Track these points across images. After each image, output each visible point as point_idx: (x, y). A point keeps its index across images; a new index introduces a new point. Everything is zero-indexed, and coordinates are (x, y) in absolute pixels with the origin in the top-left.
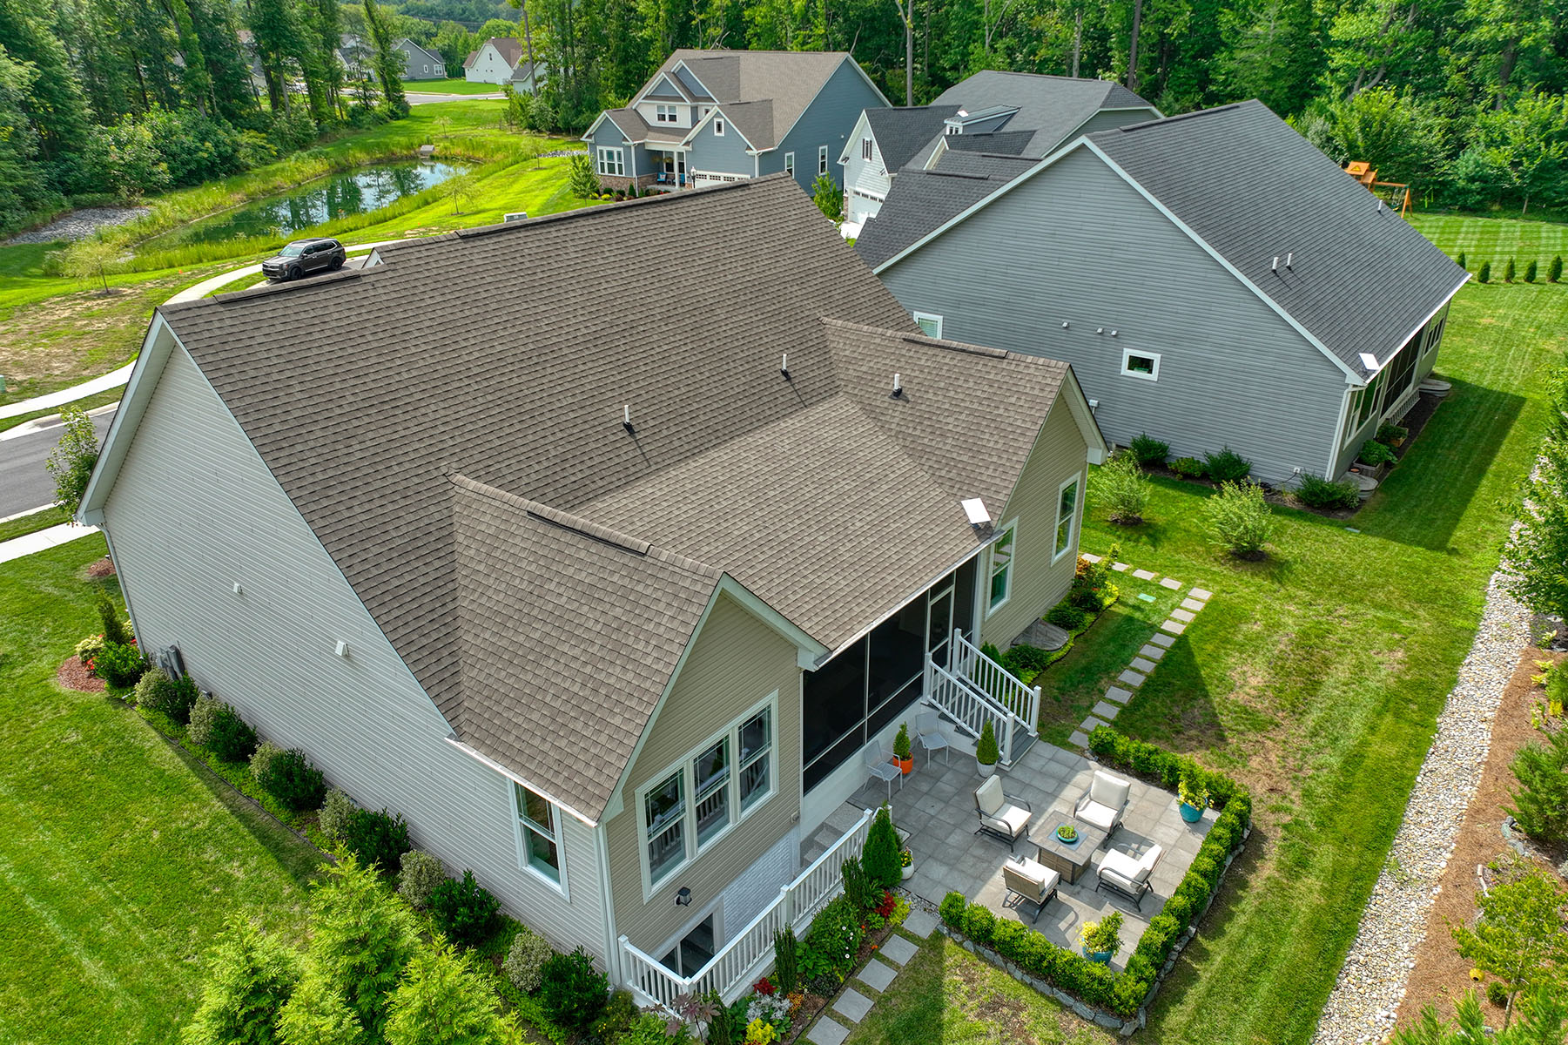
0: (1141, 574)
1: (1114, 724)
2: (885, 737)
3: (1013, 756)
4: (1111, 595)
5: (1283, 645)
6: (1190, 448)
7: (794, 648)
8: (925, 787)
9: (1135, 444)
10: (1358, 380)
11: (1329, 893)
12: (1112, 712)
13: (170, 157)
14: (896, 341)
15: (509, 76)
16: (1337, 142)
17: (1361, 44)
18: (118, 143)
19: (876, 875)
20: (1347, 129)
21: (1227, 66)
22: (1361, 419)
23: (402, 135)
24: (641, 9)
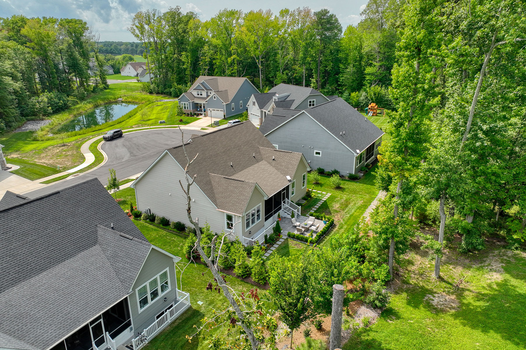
0: (319, 192)
1: (314, 212)
2: (276, 215)
3: (297, 217)
4: (313, 195)
5: (343, 201)
6: (328, 169)
7: (264, 195)
8: (283, 222)
9: (318, 169)
10: (356, 155)
13: (52, 105)
14: (272, 150)
15: (136, 74)
16: (369, 98)
17: (372, 74)
18: (38, 102)
19: (277, 230)
20: (371, 95)
21: (342, 78)
22: (360, 163)
23: (111, 95)
24: (183, 60)
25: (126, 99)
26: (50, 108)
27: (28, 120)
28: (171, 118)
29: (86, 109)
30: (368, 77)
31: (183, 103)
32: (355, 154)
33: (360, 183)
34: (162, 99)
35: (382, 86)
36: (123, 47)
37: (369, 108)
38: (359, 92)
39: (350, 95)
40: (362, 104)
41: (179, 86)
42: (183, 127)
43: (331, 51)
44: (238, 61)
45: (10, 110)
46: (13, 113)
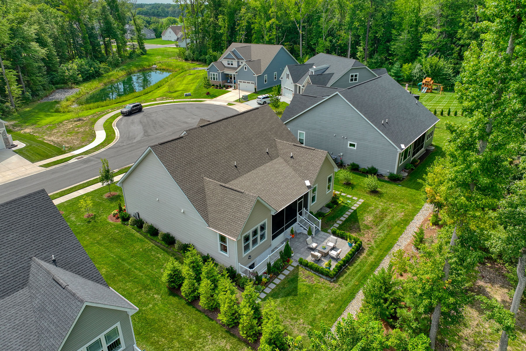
0: (349, 196)
1: (337, 228)
2: (289, 230)
3: (315, 234)
4: (341, 201)
5: (377, 211)
6: (364, 165)
7: (270, 211)
8: (297, 240)
9: (351, 165)
11: (375, 259)
12: (337, 226)
13: (82, 73)
14: (291, 145)
15: (176, 38)
16: (423, 71)
17: (430, 42)
18: (68, 69)
19: (286, 255)
20: (426, 68)
21: (394, 46)
22: (404, 159)
23: (146, 61)
24: (220, 24)
25: (160, 66)
26: (80, 75)
27: (57, 88)
28: (199, 89)
29: (118, 77)
30: (424, 46)
31: (212, 73)
32: (399, 150)
33: (403, 186)
34: (196, 66)
35: (440, 58)
36: (170, 9)
37: (423, 84)
38: (412, 64)
39: (401, 66)
40: (415, 78)
41: (215, 53)
42: (209, 101)
43: (383, 14)
44: (277, 25)
45: (37, 78)
46: (40, 81)
